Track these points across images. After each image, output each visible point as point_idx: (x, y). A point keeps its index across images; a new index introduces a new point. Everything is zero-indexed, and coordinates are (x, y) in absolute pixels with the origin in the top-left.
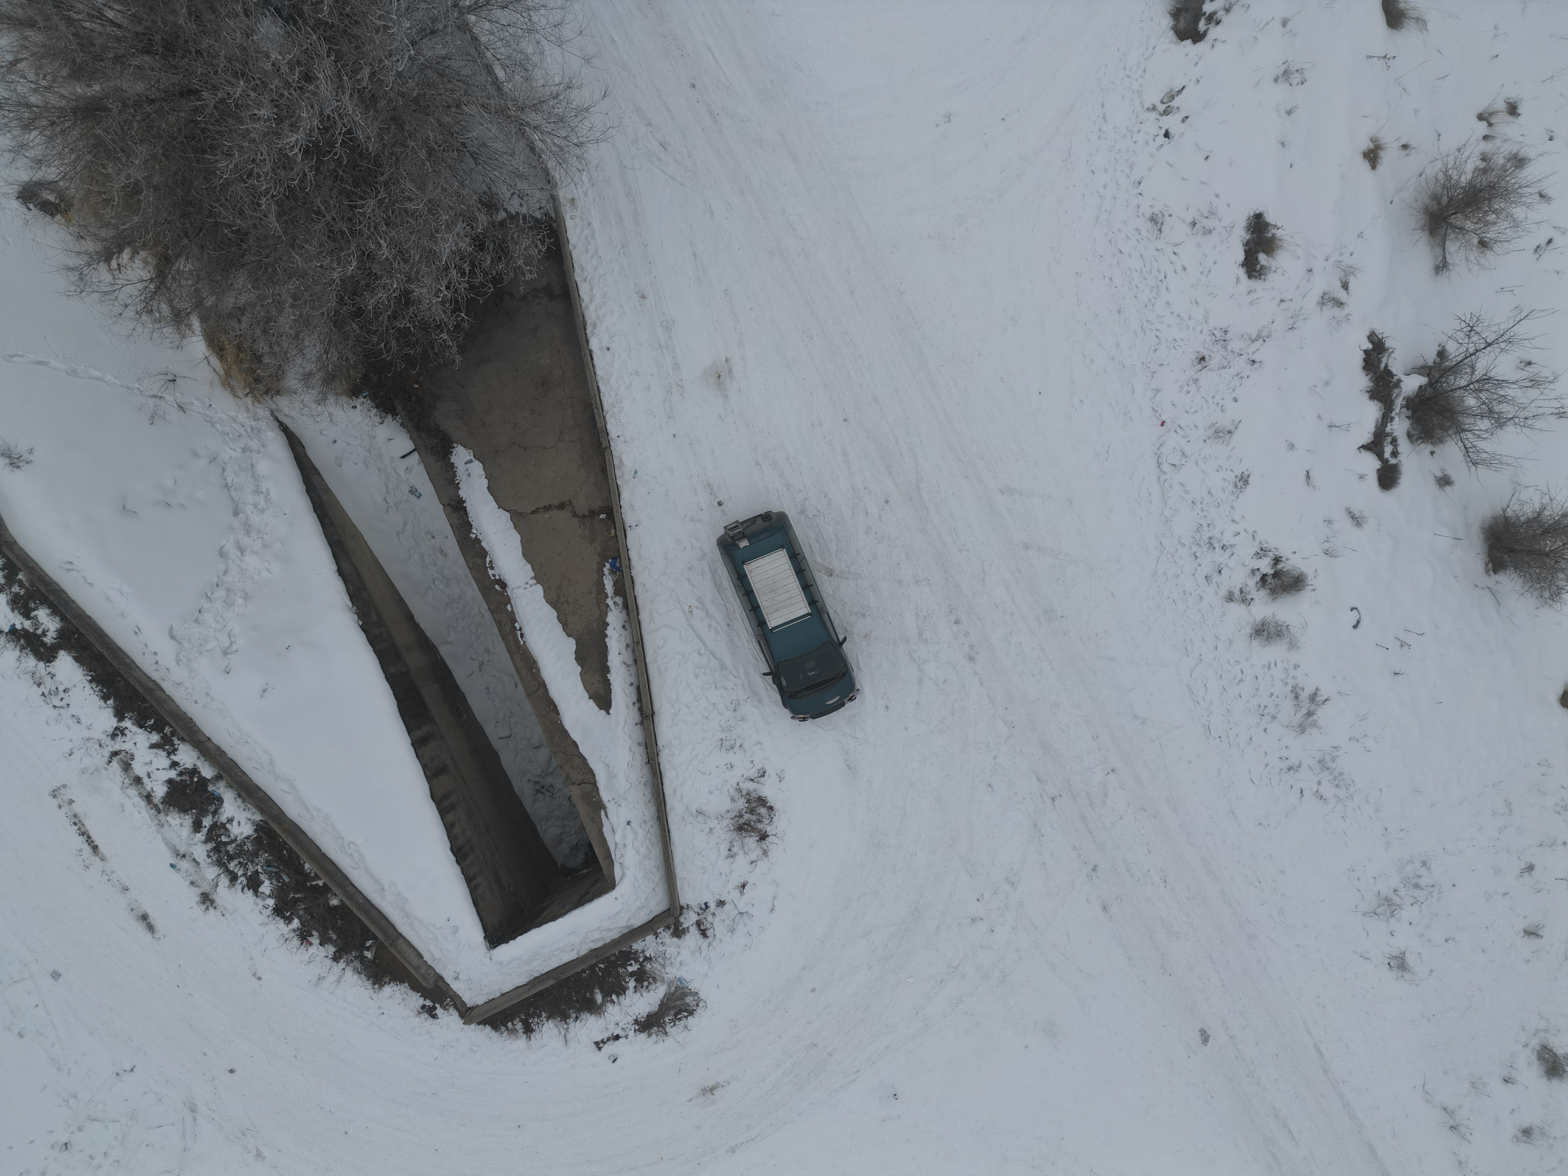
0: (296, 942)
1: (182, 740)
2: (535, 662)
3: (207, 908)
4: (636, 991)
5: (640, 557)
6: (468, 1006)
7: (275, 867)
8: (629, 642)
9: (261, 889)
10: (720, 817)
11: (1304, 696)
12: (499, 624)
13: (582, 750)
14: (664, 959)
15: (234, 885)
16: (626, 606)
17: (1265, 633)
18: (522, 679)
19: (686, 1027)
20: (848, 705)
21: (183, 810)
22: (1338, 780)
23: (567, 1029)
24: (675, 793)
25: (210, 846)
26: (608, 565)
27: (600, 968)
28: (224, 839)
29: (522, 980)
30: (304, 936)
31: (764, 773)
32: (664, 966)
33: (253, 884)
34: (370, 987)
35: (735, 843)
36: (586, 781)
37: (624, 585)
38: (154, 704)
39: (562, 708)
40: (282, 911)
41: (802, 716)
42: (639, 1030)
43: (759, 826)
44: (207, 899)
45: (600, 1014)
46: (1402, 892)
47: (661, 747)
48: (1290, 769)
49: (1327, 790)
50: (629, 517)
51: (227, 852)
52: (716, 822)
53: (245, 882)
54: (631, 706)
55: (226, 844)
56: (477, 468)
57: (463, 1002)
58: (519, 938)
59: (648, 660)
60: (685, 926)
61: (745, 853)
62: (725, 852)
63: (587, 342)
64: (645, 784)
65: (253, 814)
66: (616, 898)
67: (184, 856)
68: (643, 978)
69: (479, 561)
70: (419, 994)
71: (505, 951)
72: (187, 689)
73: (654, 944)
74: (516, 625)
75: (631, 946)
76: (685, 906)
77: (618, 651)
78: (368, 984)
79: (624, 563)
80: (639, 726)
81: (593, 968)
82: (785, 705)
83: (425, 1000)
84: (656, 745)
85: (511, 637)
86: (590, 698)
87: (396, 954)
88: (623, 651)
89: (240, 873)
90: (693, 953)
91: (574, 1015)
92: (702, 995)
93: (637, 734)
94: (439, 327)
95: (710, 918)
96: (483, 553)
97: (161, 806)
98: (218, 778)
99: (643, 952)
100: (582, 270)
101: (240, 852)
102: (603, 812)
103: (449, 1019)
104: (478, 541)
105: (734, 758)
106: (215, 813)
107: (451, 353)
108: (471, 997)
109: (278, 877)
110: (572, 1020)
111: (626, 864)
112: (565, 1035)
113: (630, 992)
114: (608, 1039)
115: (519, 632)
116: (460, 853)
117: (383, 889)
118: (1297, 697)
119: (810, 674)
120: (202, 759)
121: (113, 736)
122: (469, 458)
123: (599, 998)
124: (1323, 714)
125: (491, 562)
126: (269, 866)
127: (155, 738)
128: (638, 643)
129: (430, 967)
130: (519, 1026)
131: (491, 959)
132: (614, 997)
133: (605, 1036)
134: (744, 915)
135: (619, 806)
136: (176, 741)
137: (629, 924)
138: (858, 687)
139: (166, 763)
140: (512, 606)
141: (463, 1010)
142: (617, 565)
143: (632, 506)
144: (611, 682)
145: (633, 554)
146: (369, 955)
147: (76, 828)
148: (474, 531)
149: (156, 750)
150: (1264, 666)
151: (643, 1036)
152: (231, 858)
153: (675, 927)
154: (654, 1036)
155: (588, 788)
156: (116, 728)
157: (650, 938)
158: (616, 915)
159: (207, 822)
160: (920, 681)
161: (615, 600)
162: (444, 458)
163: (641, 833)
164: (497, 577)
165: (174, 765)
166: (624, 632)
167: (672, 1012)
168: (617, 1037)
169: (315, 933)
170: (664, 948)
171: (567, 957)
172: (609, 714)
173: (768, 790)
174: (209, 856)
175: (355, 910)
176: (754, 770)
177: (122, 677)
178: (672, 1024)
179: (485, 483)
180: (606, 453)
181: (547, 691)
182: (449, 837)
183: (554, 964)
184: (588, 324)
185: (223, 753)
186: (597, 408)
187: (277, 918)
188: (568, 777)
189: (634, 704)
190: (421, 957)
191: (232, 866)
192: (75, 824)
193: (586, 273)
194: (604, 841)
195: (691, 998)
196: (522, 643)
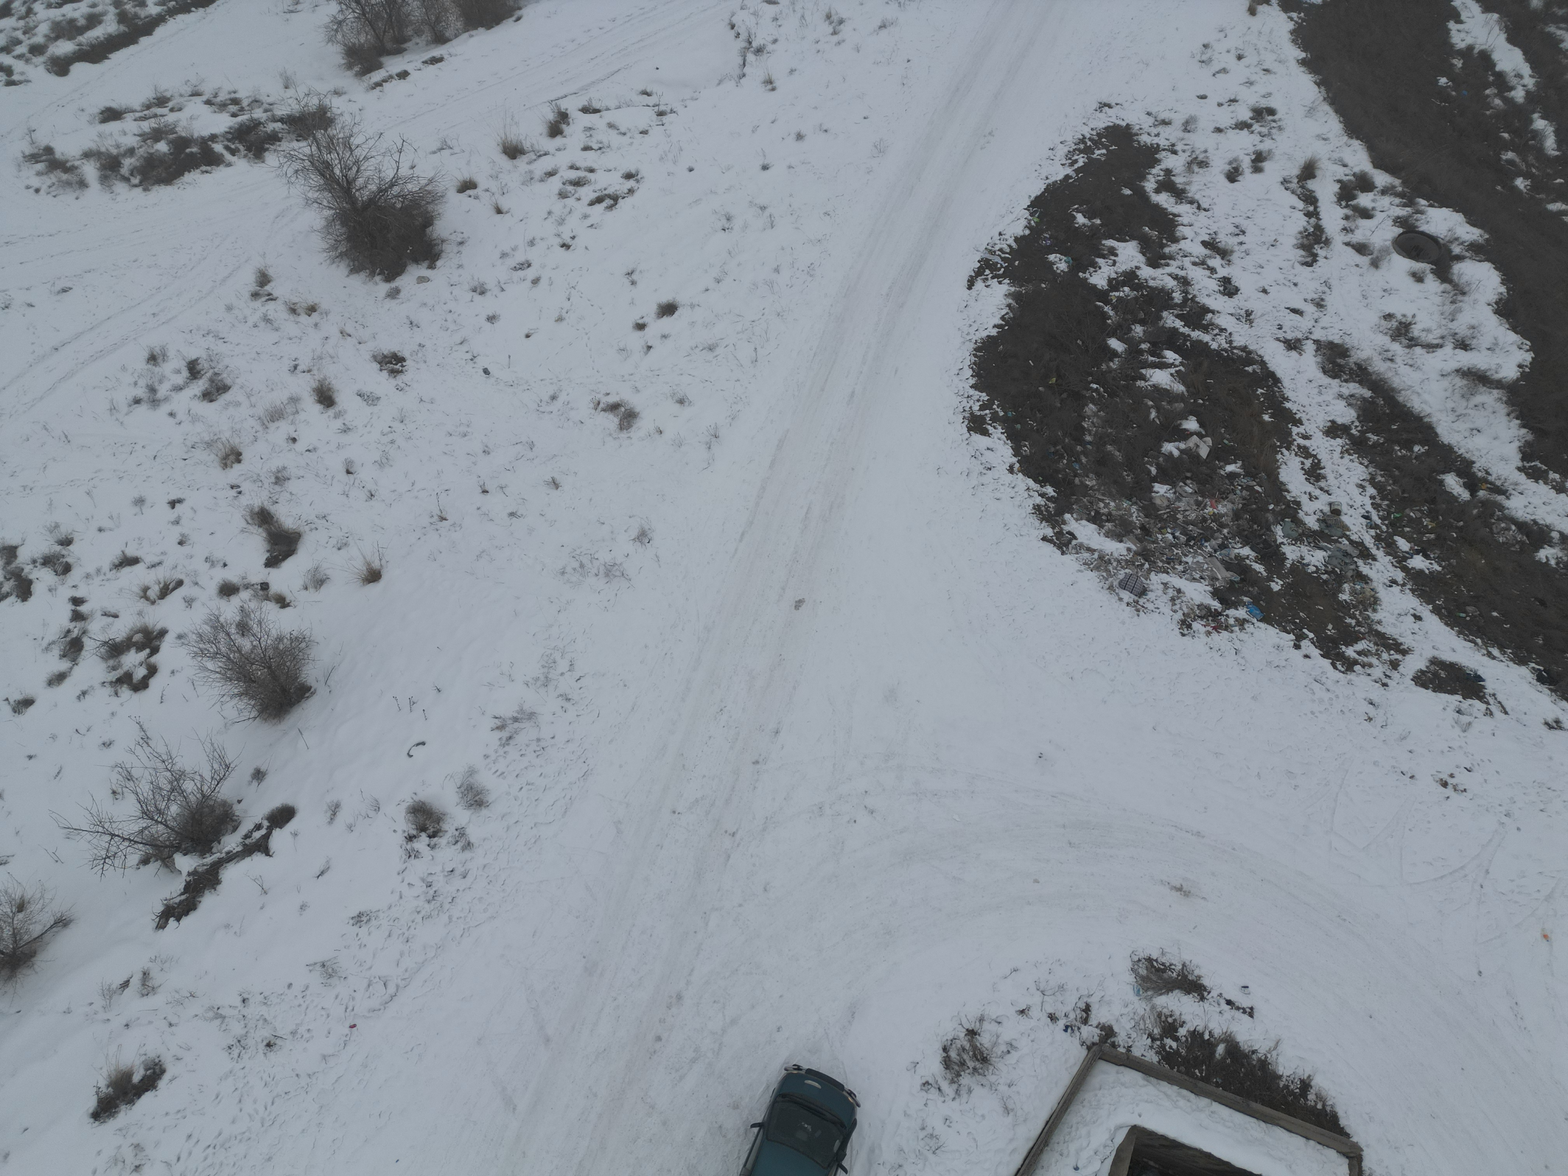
4: (1184, 1022)
6: (1347, 1161)
10: (993, 1087)
11: (505, 734)
14: (1138, 1023)
17: (477, 798)
19: (1163, 954)
20: (805, 1066)
22: (549, 664)
23: (1269, 1051)
24: (1014, 1151)
27: (1201, 1072)
29: (1280, 1133)
31: (924, 1084)
32: (1143, 1018)
35: (999, 1053)
41: (850, 1099)
42: (1205, 990)
43: (967, 1046)
45: (1230, 1036)
46: (595, 571)
48: (568, 700)
49: (563, 665)
52: (1001, 1088)
60: (1098, 1031)
61: (998, 1037)
62: (1014, 1055)
66: (1140, 1116)
68: (1170, 1027)
73: (1136, 1043)
75: (1159, 1062)
76: (1085, 1047)
81: (1206, 1080)
82: (854, 1124)
90: (1109, 1003)
91: (1254, 1056)
92: (1129, 965)
95: (1072, 1016)
99: (1151, 1047)
105: (936, 1123)
108: (1339, 1165)
110: (1260, 1055)
111: (1107, 1136)
112: (1275, 1048)
113: (1190, 1026)
114: (1238, 1008)
118: (510, 738)
119: (809, 1127)
123: (1221, 1049)
124: (507, 710)
130: (1311, 1097)
132: (1207, 1037)
133: (1238, 1014)
134: (1042, 989)
137: (1146, 1083)
138: (784, 1072)
141: (1355, 1162)
150: (504, 778)
151: (1205, 982)
153: (1107, 1039)
154: (1196, 973)
157: (1137, 1052)
158: (1151, 1102)
160: (734, 1022)
163: (1073, 1147)
167: (1165, 975)
168: (1229, 1002)
170: (1131, 1032)
171: (1224, 1112)
173: (933, 1067)
176: (930, 1096)
178: (1173, 967)
183: (1240, 1118)
195: (1140, 970)
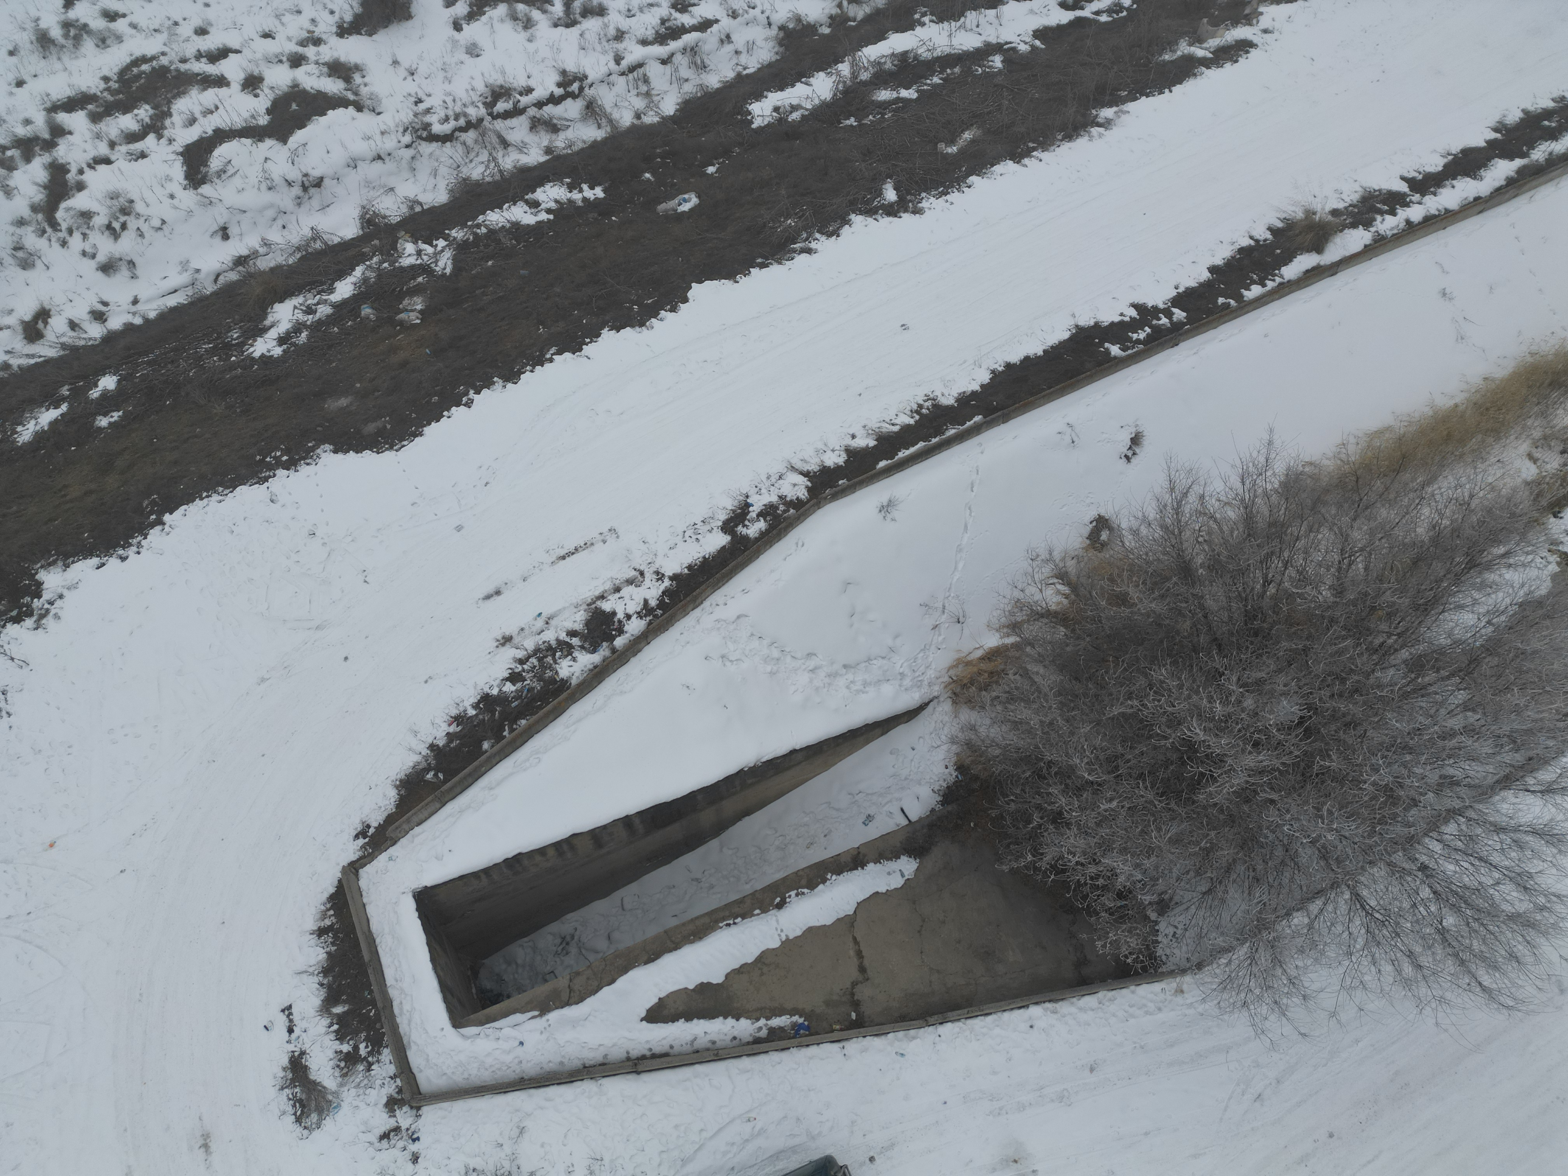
0: (454, 712)
1: (650, 623)
2: (701, 938)
3: (498, 641)
4: (336, 1052)
5: (811, 1058)
6: (361, 871)
7: (527, 695)
8: (719, 1044)
9: (508, 684)
10: (513, 1158)
12: (740, 902)
13: (606, 989)
14: (366, 1087)
15: (515, 662)
16: (757, 1041)
18: (684, 924)
19: (284, 1113)
21: (588, 623)
23: (312, 974)
24: (548, 1100)
25: (554, 644)
26: (801, 1020)
27: (371, 1011)
28: (558, 654)
29: (374, 926)
30: (458, 719)
32: (358, 1086)
33: (514, 677)
34: (399, 777)
36: (572, 994)
37: (781, 1039)
38: (683, 603)
39: (651, 967)
40: (486, 701)
42: (293, 1056)
44: (507, 640)
45: (321, 1011)
47: (600, 1082)
50: (854, 1046)
51: (546, 657)
52: (509, 1152)
53: (517, 671)
54: (648, 1046)
55: (554, 656)
56: (897, 882)
57: (365, 865)
58: (419, 922)
59: (697, 1067)
60: (398, 1112)
62: (473, 1163)
63: (1037, 1003)
64: (561, 1063)
65: (578, 677)
66: (443, 1029)
67: (547, 623)
68: (349, 1060)
69: (804, 882)
70: (382, 822)
71: (409, 906)
72: (694, 627)
73: (384, 1075)
74: (739, 919)
75: (387, 1047)
76: (420, 1112)
77: (709, 1032)
78: (402, 775)
79: (804, 1040)
80: (625, 1055)
81: (374, 1003)
83: (375, 828)
84: (604, 1077)
85: (727, 913)
86: (660, 999)
87: (426, 801)
88: (708, 1038)
89: (525, 667)
90: (365, 1123)
91: (325, 982)
92: (316, 1133)
93: (617, 1054)
94: (1036, 852)
95: (401, 1144)
96: (812, 886)
97: (593, 606)
98: (614, 650)
99: (378, 1061)
100: (1110, 1000)
101: (543, 666)
102: (536, 1013)
103: (351, 851)
104: (824, 881)
106: (582, 647)
107: (1010, 861)
108: (367, 874)
109: (516, 698)
110: (321, 979)
111: (479, 1041)
112: (306, 972)
113: (337, 1045)
114: (291, 1021)
115: (731, 922)
116: (515, 863)
117: (491, 789)
120: (632, 638)
121: (657, 573)
122: (906, 873)
123: (338, 1010)
125: (803, 893)
126: (528, 690)
127: (653, 603)
128: (717, 1055)
129: (408, 832)
130: (328, 922)
131: (404, 893)
132: (336, 1027)
133: (296, 1017)
135: (542, 1033)
136: (648, 619)
137: (412, 1044)
139: (630, 611)
140: (758, 915)
141: (357, 865)
142: (802, 1032)
143: (865, 1050)
144: (676, 1024)
145: (813, 1050)
146: (430, 776)
147: (582, 545)
148: (834, 877)
149: (642, 603)
151: (285, 1061)
152: (540, 660)
153: (399, 1100)
154: (283, 1074)
155: (565, 996)
156: (663, 575)
157: (392, 1069)
158: (425, 1029)
159: (575, 641)
161: (764, 1028)
162: (905, 849)
163: (508, 1058)
164: (788, 900)
165: (628, 617)
166: (729, 1037)
167: (304, 1097)
168: (290, 1031)
169: (460, 728)
170: (377, 1087)
171: (389, 973)
172: (642, 1020)
174: (544, 642)
175: (476, 763)
177: (707, 580)
178: (291, 1096)
179: (882, 889)
180: (921, 1022)
181: (670, 951)
182: (532, 851)
183: (385, 960)
184: (1054, 1005)
185: (635, 654)
186: (968, 1013)
187: (479, 697)
188: (578, 974)
189: (650, 1050)
190: (418, 824)
191: (534, 661)
192: (585, 544)
193: (1107, 1003)
194: (506, 1015)
195: (315, 1120)
196: (721, 925)
